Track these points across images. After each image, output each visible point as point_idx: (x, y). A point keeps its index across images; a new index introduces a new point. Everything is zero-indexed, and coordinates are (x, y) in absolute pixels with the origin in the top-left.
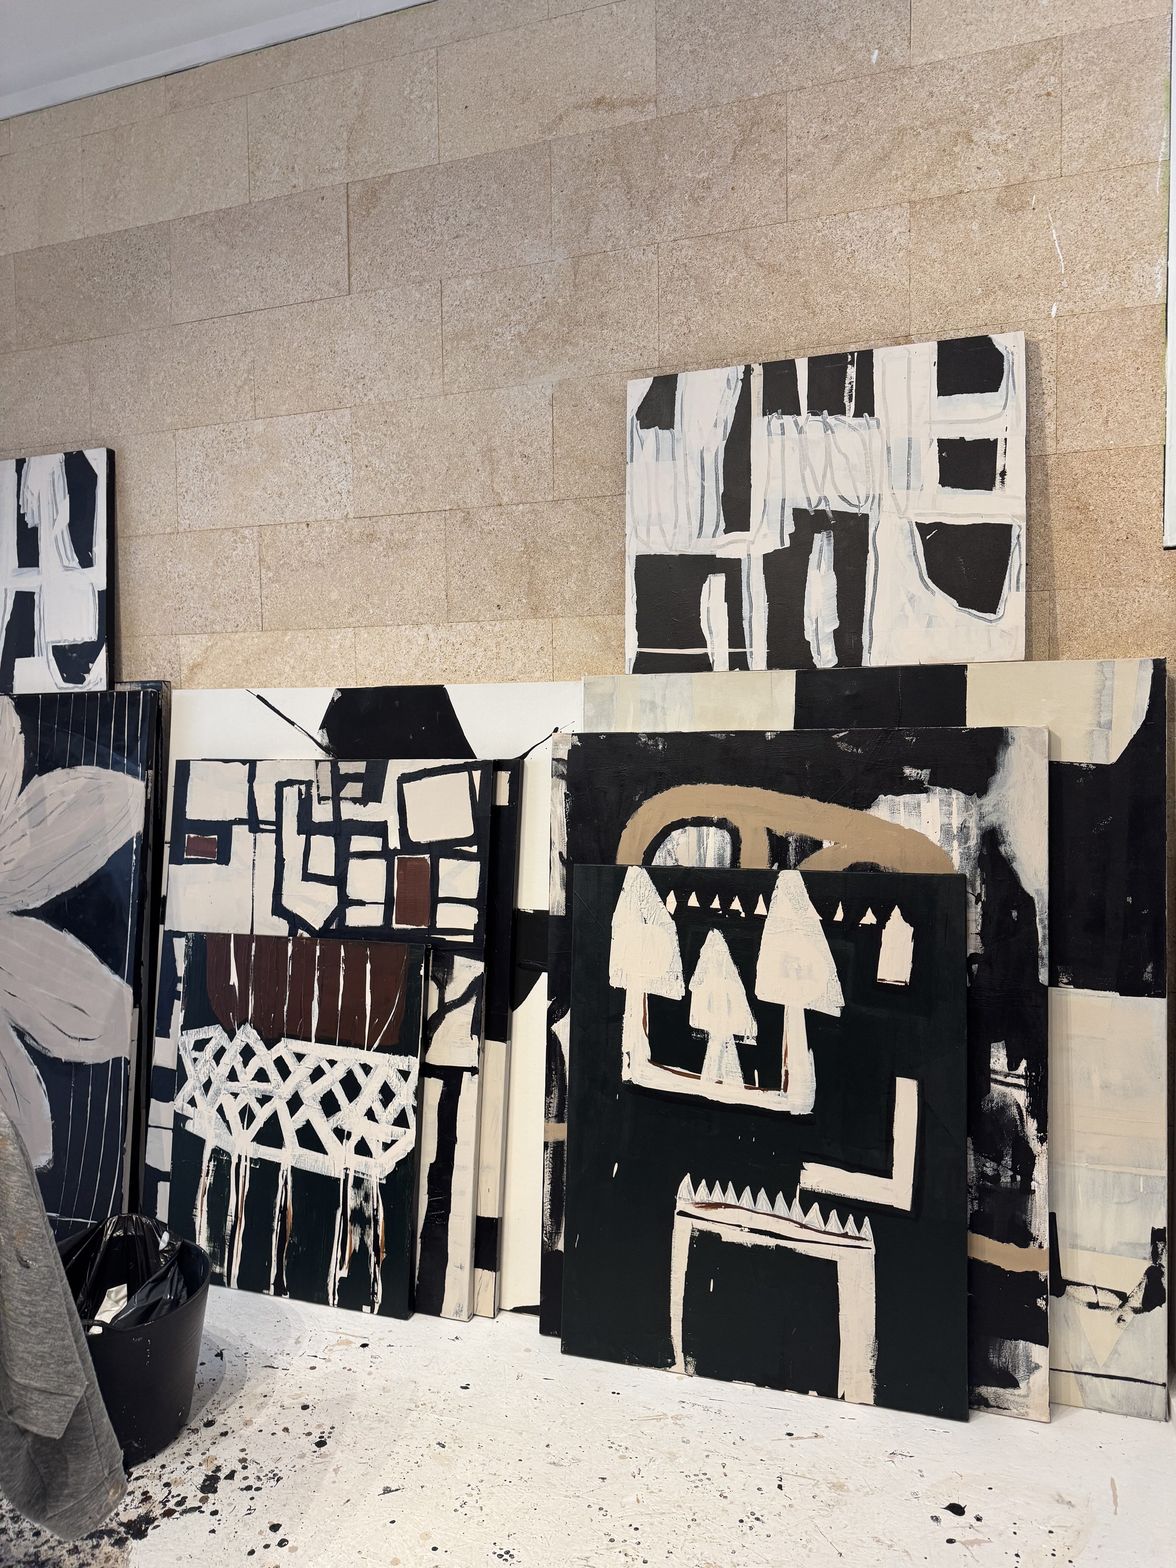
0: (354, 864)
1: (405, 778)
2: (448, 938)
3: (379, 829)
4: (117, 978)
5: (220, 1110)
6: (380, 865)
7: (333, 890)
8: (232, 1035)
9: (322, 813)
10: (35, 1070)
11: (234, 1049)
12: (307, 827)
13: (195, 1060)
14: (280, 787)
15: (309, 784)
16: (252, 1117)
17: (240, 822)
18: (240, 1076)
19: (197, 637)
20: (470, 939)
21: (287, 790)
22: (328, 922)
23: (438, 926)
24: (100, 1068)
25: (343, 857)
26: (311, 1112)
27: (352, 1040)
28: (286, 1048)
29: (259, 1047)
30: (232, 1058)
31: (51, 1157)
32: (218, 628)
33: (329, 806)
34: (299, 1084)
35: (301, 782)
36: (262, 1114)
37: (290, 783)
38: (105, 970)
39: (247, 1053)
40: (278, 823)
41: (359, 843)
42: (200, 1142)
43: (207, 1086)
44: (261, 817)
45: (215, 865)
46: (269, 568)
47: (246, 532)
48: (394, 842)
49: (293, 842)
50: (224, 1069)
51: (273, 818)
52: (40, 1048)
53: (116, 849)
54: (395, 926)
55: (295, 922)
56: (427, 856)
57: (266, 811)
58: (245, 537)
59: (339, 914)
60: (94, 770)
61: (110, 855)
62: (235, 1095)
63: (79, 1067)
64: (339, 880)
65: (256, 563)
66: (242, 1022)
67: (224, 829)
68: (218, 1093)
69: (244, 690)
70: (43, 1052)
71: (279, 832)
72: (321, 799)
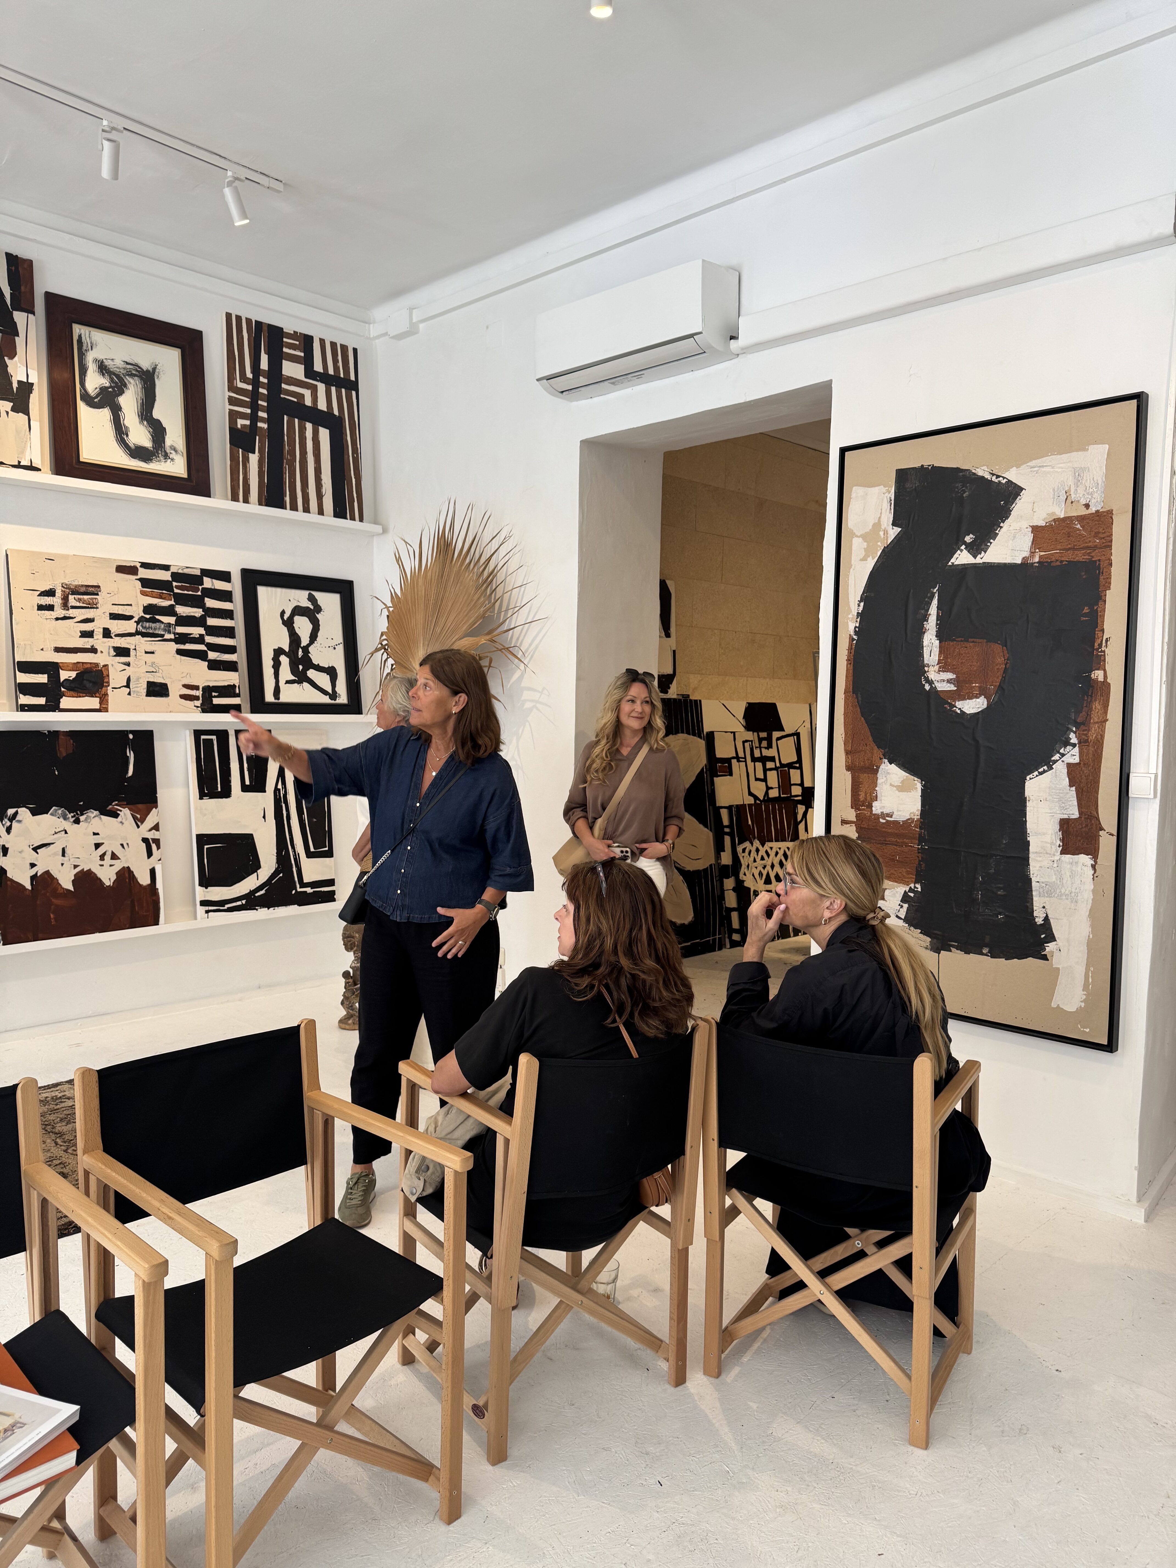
0: (768, 772)
1: (778, 739)
2: (796, 798)
3: (772, 759)
4: (706, 829)
5: (753, 875)
6: (775, 772)
7: (764, 783)
8: (752, 845)
9: (757, 754)
10: (681, 878)
11: (753, 849)
12: (754, 760)
13: (743, 857)
14: (744, 742)
15: (752, 741)
16: (762, 875)
17: (733, 758)
18: (757, 860)
19: (696, 675)
20: (800, 798)
21: (746, 744)
22: (764, 797)
23: (793, 794)
24: (705, 870)
25: (765, 770)
26: (777, 868)
27: (784, 840)
28: (768, 845)
29: (760, 847)
30: (753, 853)
31: (693, 916)
32: (704, 672)
33: (758, 750)
34: (773, 859)
35: (749, 741)
36: (765, 873)
37: (747, 741)
38: (701, 826)
39: (757, 850)
40: (745, 758)
41: (770, 765)
42: (749, 889)
43: (748, 866)
44: (740, 756)
45: (728, 777)
46: (722, 648)
47: (716, 631)
48: (778, 765)
49: (750, 765)
50: (752, 859)
51: (743, 756)
52: (681, 867)
53: (698, 772)
54: (782, 796)
55: (756, 798)
56: (787, 769)
57: (741, 754)
58: (715, 633)
59: (767, 793)
60: (686, 735)
61: (696, 775)
62: (756, 868)
63: (698, 872)
64: (765, 780)
65: (718, 646)
66: (754, 839)
67: (728, 761)
68: (751, 868)
69: (718, 701)
70: (683, 869)
71: (746, 761)
72: (756, 748)
